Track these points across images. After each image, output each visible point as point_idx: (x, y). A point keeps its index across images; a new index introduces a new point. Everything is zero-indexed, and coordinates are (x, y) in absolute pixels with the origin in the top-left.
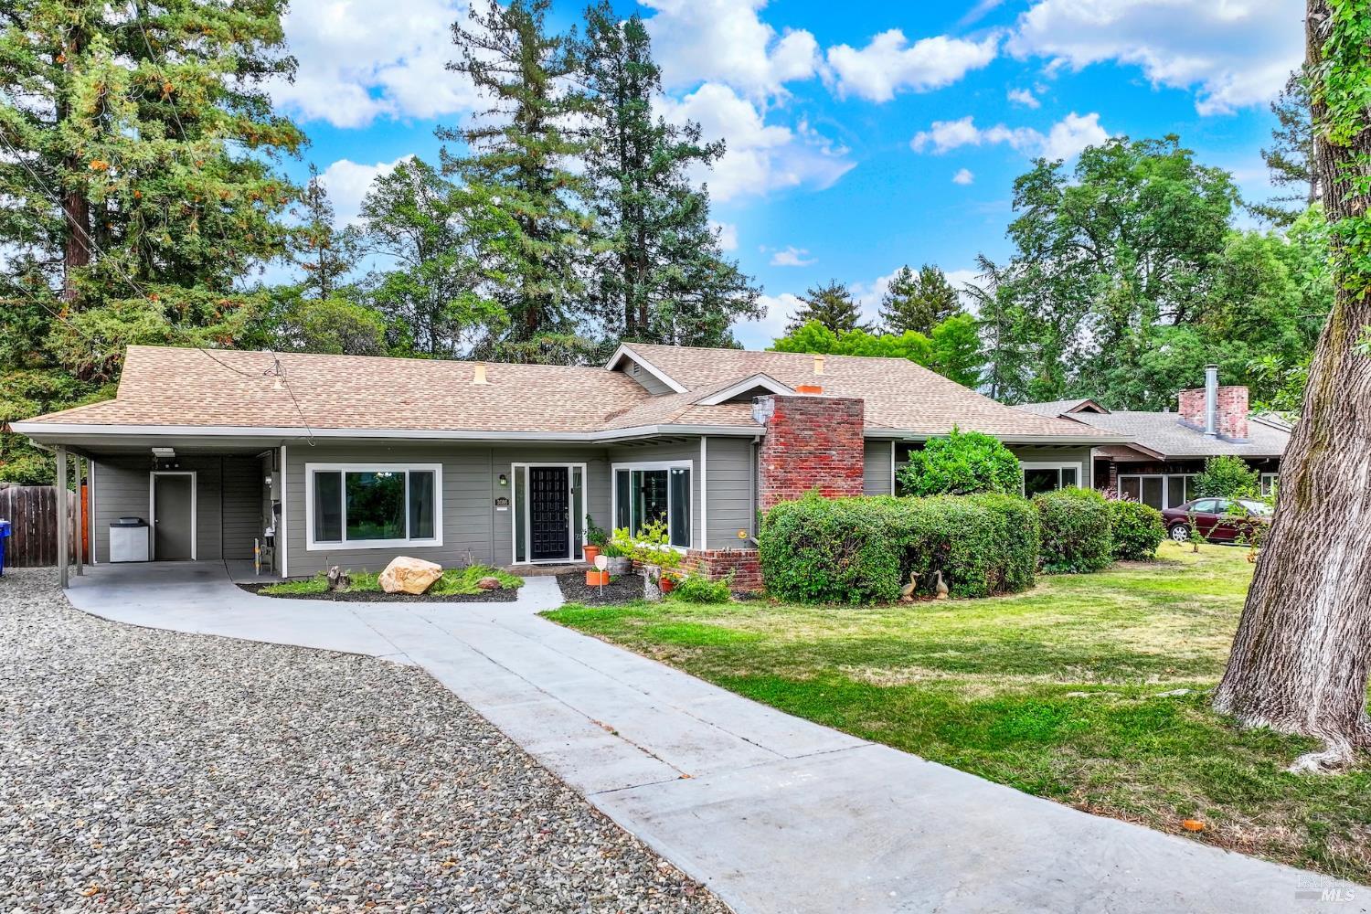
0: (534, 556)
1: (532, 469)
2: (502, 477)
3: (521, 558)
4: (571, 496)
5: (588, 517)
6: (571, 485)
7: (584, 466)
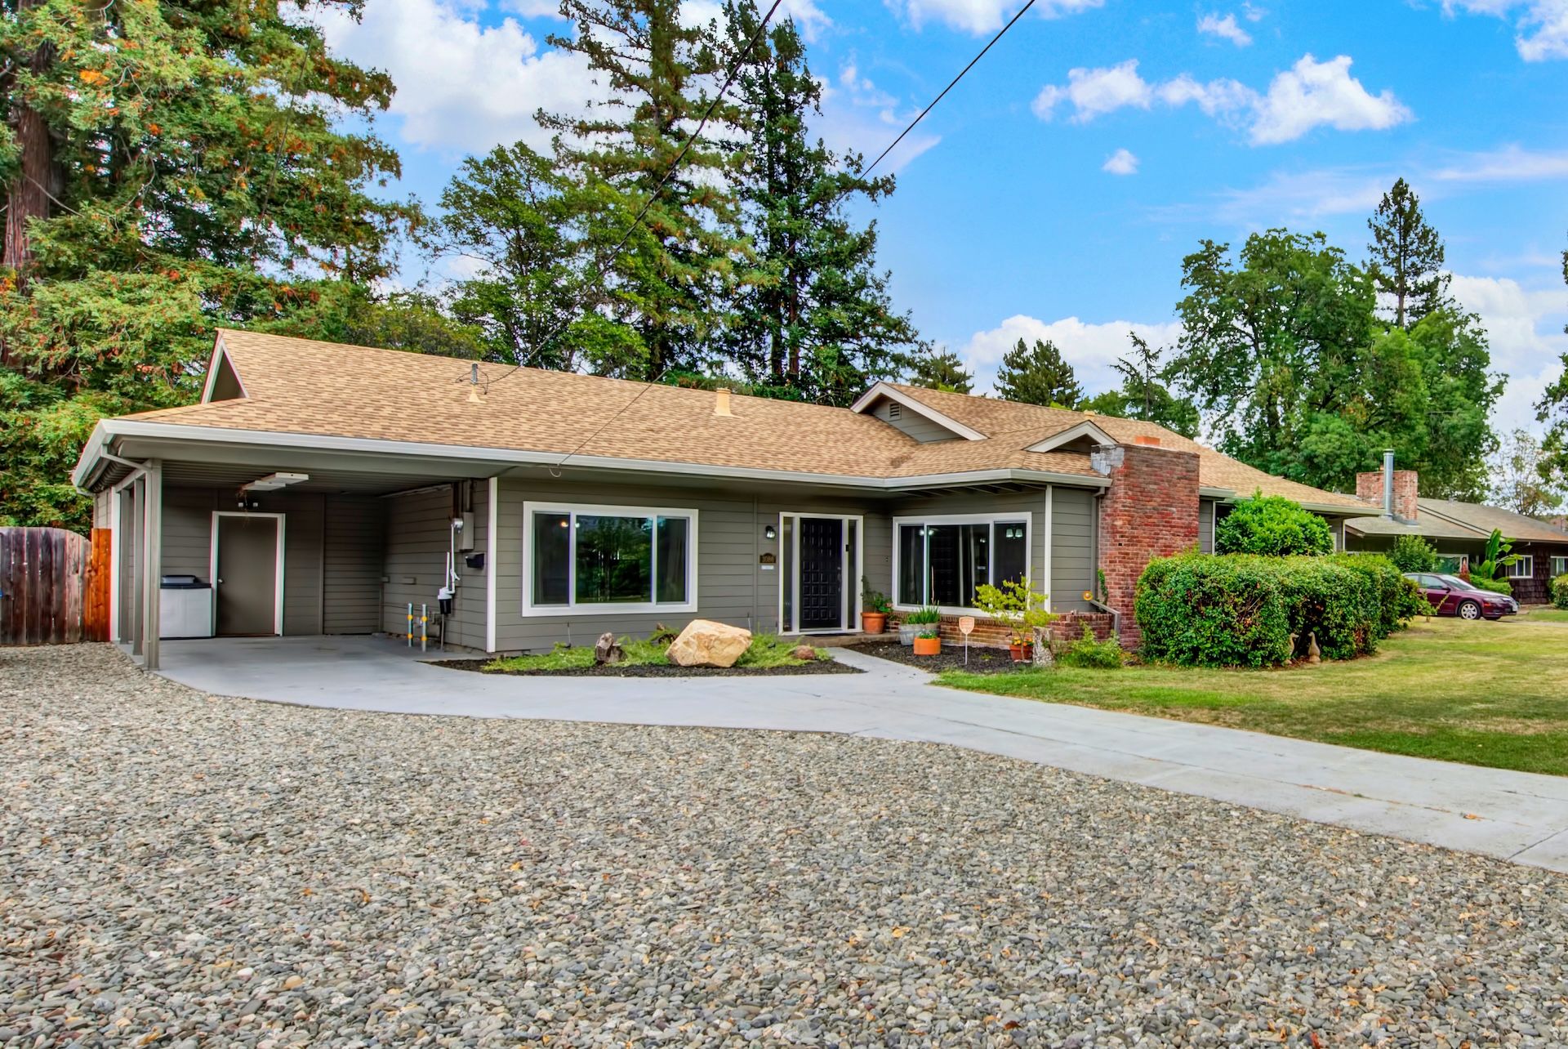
0: (804, 625)
1: (803, 520)
2: (769, 529)
3: (787, 629)
4: (845, 555)
5: (864, 580)
6: (845, 541)
7: (860, 519)
